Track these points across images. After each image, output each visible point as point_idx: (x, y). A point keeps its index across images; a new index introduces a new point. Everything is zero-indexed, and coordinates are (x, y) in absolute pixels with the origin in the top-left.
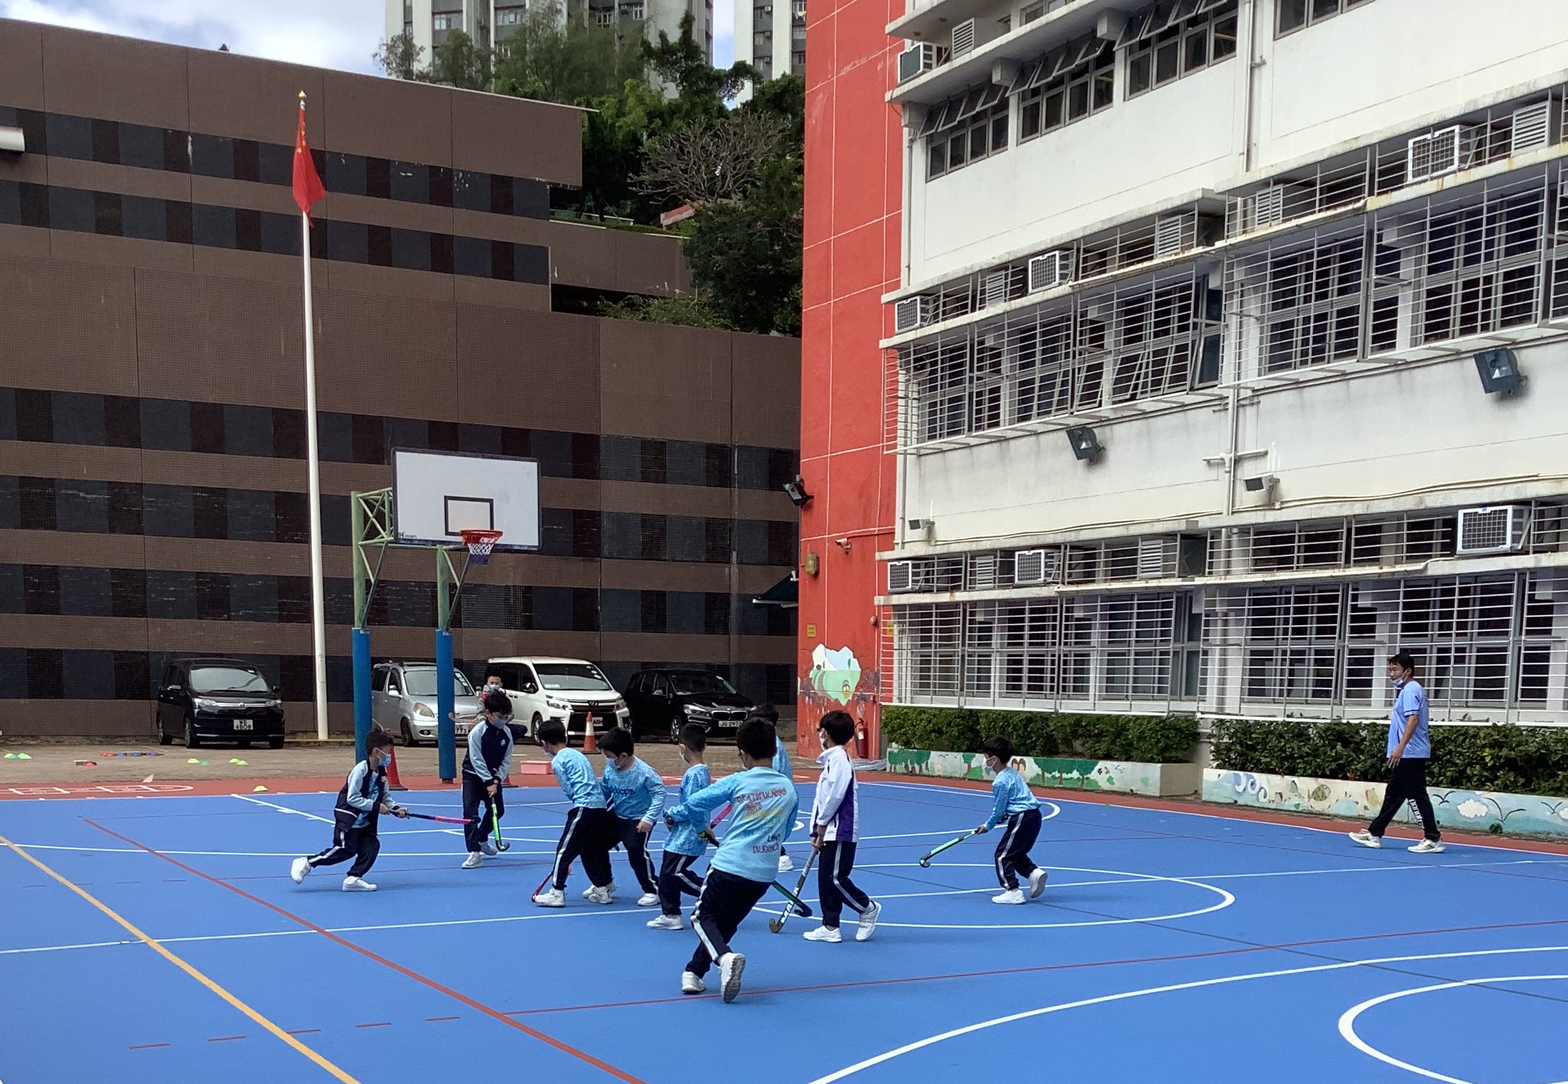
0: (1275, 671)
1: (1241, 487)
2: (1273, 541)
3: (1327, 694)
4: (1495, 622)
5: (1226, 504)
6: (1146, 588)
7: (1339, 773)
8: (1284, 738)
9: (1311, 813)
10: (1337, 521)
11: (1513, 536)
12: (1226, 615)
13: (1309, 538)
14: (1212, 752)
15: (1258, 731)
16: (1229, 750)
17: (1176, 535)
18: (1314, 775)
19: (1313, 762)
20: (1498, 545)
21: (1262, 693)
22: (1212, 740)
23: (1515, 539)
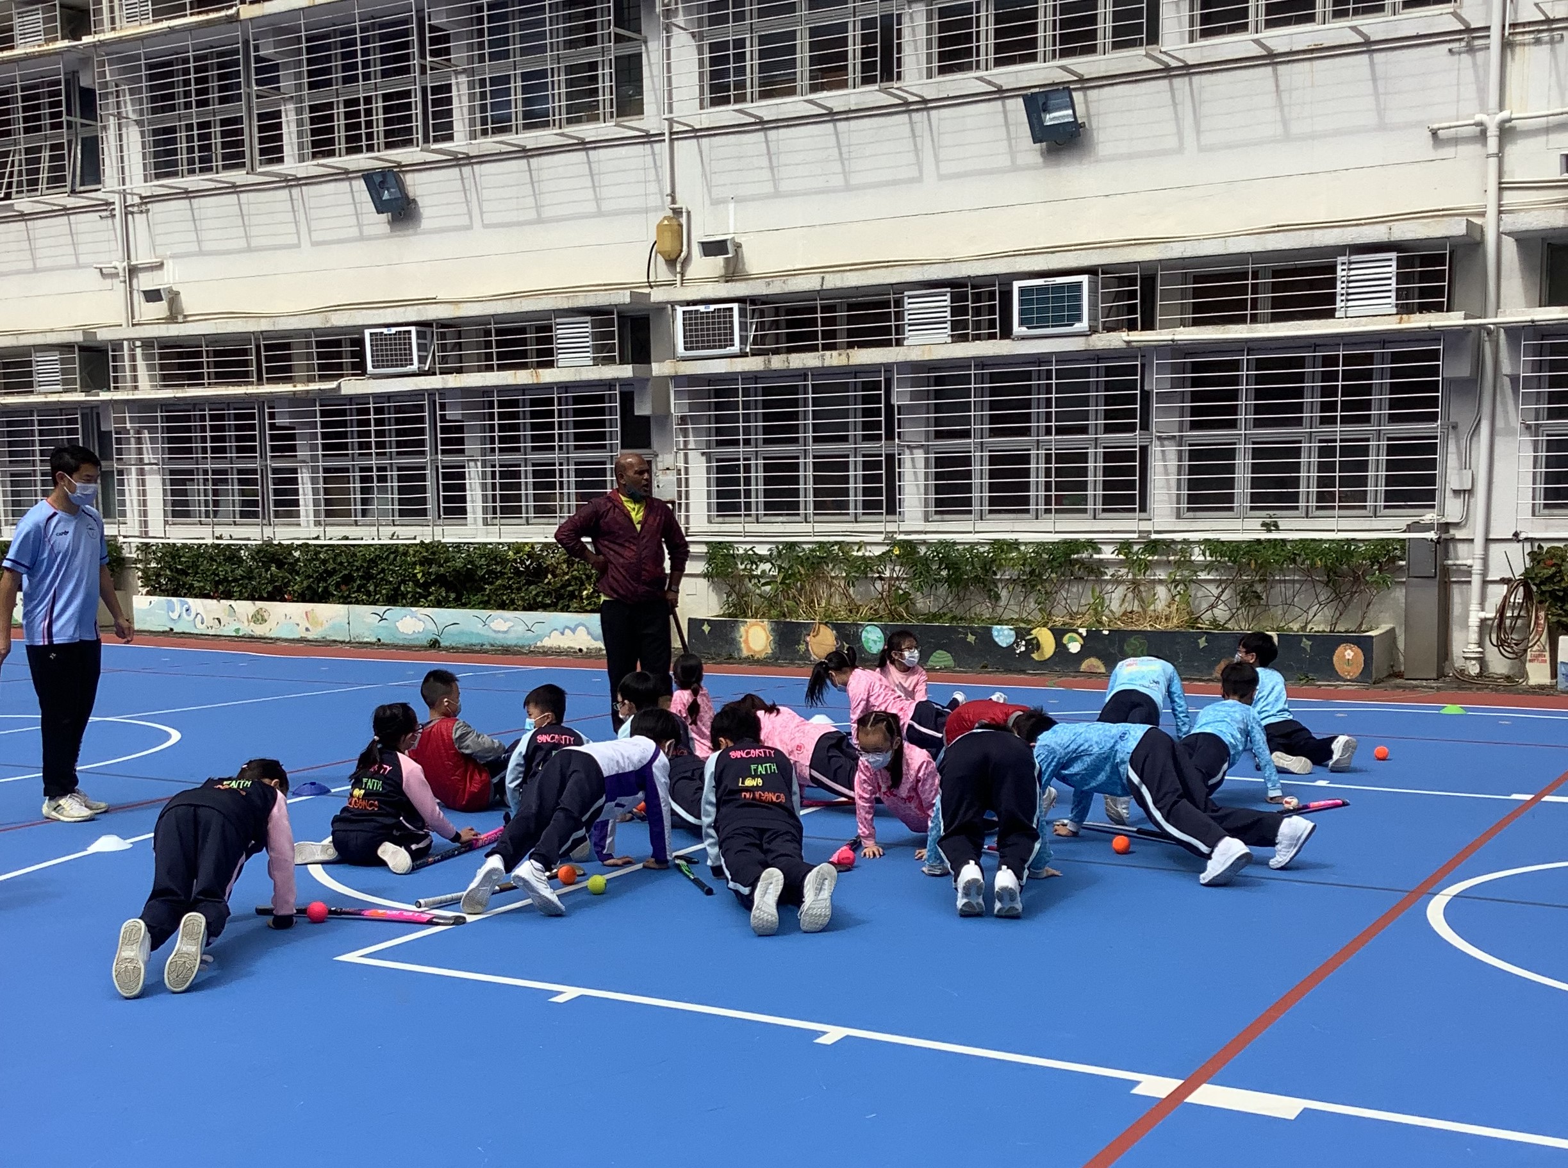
0: (198, 492)
1: (138, 298)
2: (180, 355)
3: (255, 515)
4: (411, 443)
5: (124, 315)
6: (46, 403)
7: (277, 595)
8: (216, 561)
9: (252, 637)
10: (245, 337)
11: (419, 356)
12: (139, 432)
13: (217, 353)
14: (139, 578)
15: (187, 555)
16: (158, 576)
17: (74, 347)
18: (252, 598)
19: (249, 586)
20: (406, 365)
21: (187, 514)
22: (139, 566)
23: (422, 360)
